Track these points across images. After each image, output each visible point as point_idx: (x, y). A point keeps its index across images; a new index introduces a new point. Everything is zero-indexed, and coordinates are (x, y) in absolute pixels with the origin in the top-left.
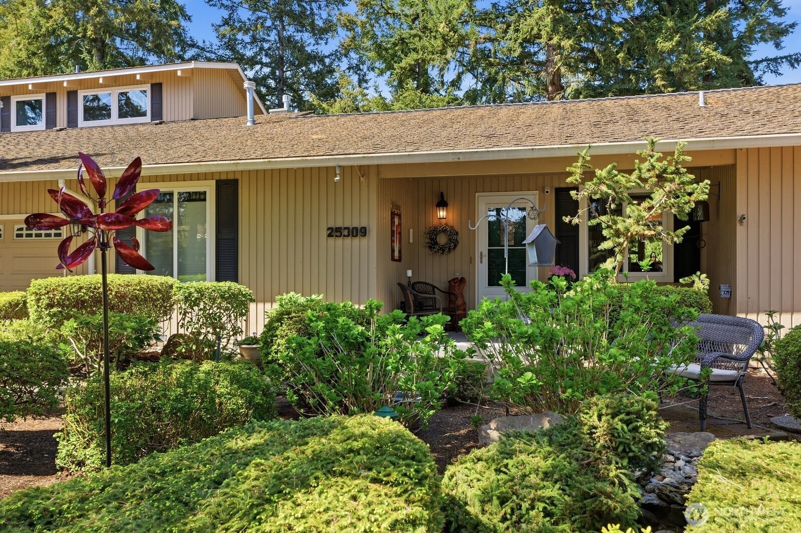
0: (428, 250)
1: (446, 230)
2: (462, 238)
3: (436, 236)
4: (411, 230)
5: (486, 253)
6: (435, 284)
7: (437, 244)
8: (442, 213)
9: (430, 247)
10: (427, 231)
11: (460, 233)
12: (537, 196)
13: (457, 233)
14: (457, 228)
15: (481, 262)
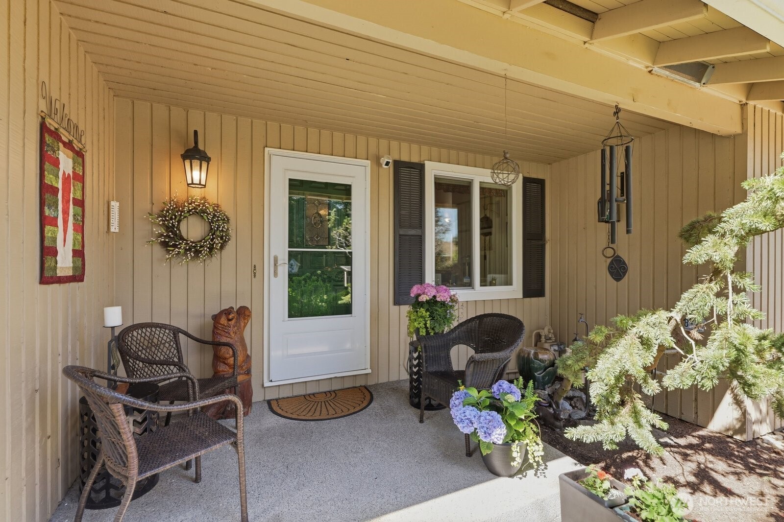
0: (158, 250)
1: (204, 212)
2: (239, 228)
3: (179, 222)
4: (115, 205)
5: (284, 257)
6: (176, 323)
7: (182, 239)
8: (196, 174)
9: (165, 245)
10: (156, 210)
11: (232, 221)
12: (369, 169)
13: (227, 220)
14: (227, 208)
15: (276, 274)
